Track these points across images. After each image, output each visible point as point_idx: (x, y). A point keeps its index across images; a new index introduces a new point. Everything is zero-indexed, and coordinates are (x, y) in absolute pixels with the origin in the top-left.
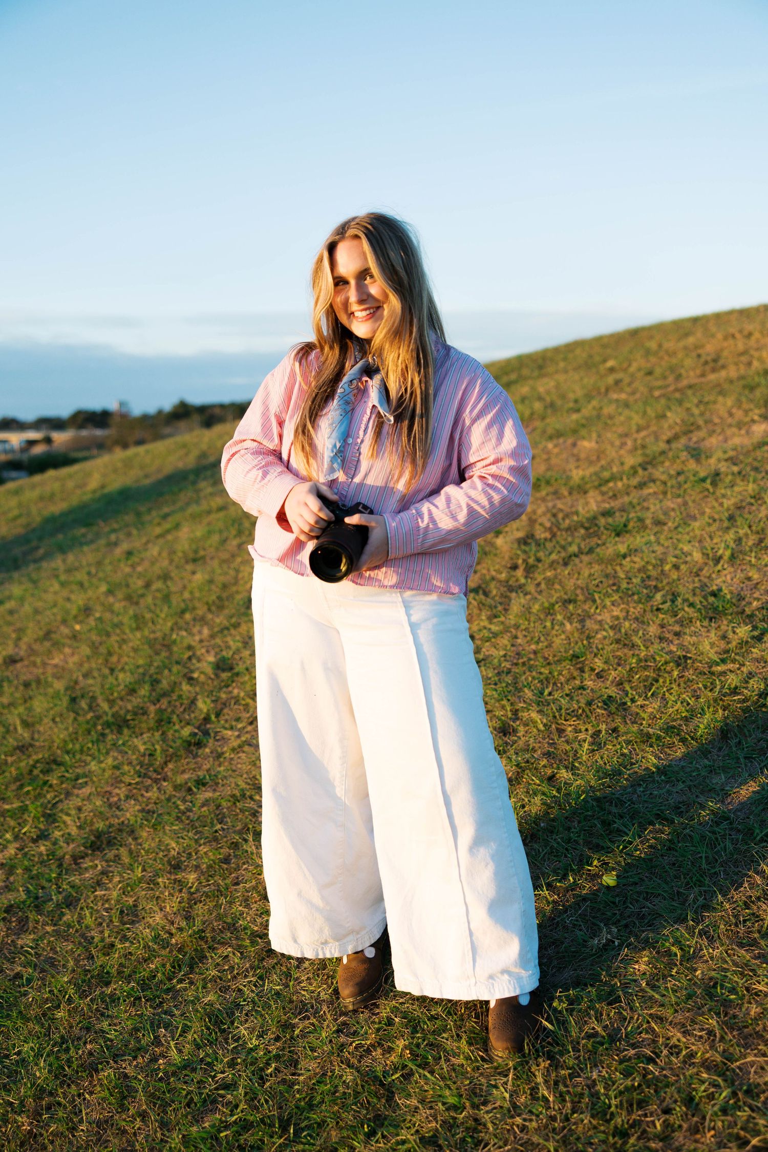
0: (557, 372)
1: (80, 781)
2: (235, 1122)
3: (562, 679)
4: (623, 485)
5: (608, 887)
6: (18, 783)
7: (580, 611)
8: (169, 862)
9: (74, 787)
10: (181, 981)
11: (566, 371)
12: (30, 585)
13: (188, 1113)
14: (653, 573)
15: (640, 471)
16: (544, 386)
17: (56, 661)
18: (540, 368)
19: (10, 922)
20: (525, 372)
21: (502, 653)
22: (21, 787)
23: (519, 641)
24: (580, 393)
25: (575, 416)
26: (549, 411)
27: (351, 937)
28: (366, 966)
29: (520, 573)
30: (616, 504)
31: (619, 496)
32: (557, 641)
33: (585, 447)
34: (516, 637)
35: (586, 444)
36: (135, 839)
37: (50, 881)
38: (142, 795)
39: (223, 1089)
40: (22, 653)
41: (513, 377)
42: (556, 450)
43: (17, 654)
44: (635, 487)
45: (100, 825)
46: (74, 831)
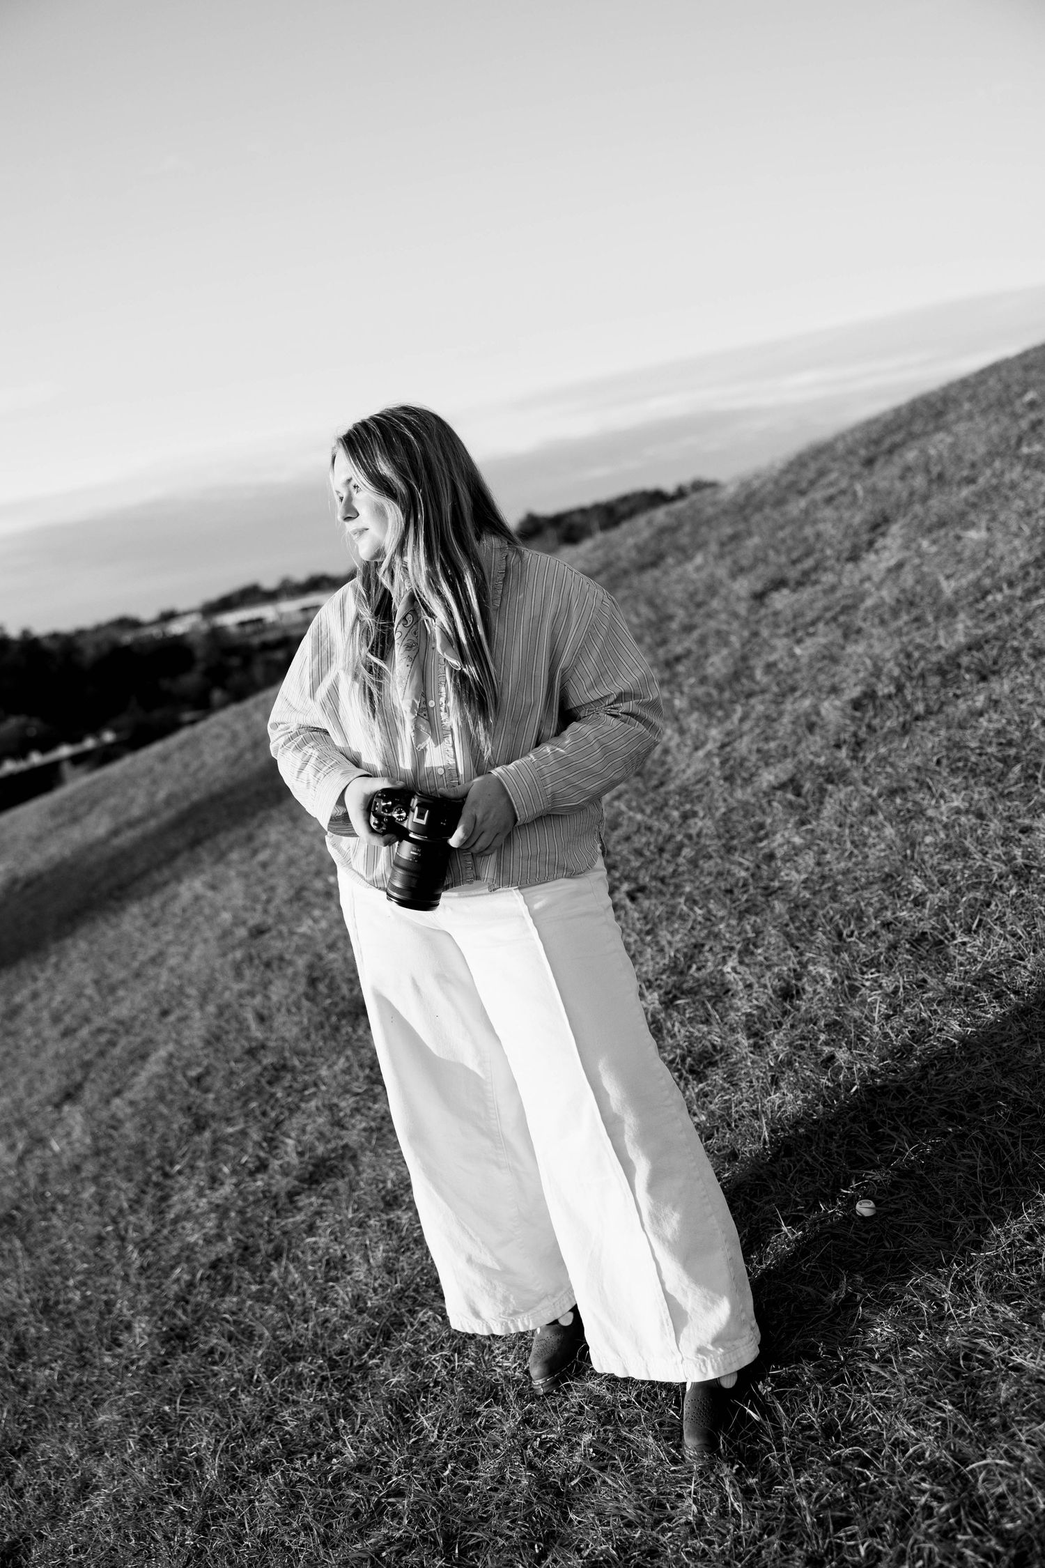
0: (959, 419)
1: (307, 1093)
2: (400, 1539)
3: (871, 910)
4: (1005, 597)
5: (863, 1218)
6: (243, 1099)
7: (909, 805)
8: (383, 1198)
9: (301, 1100)
10: (371, 1357)
11: (970, 417)
12: (289, 824)
13: (354, 1527)
14: (1017, 735)
15: (1032, 571)
16: (939, 444)
17: (303, 929)
18: (940, 414)
19: (215, 1280)
20: (917, 427)
21: (804, 876)
22: (246, 1104)
23: (828, 857)
24: (982, 449)
25: (965, 492)
26: (934, 487)
27: (545, 1303)
28: (559, 1337)
29: (843, 753)
30: (991, 628)
31: (998, 614)
32: (873, 854)
33: (971, 539)
34: (824, 852)
35: (973, 534)
36: (356, 1166)
37: (260, 1225)
38: (369, 1108)
39: (395, 1496)
40: (270, 921)
41: (898, 438)
42: (934, 549)
43: (264, 922)
44: (1021, 599)
45: (320, 1149)
46: (294, 1159)
